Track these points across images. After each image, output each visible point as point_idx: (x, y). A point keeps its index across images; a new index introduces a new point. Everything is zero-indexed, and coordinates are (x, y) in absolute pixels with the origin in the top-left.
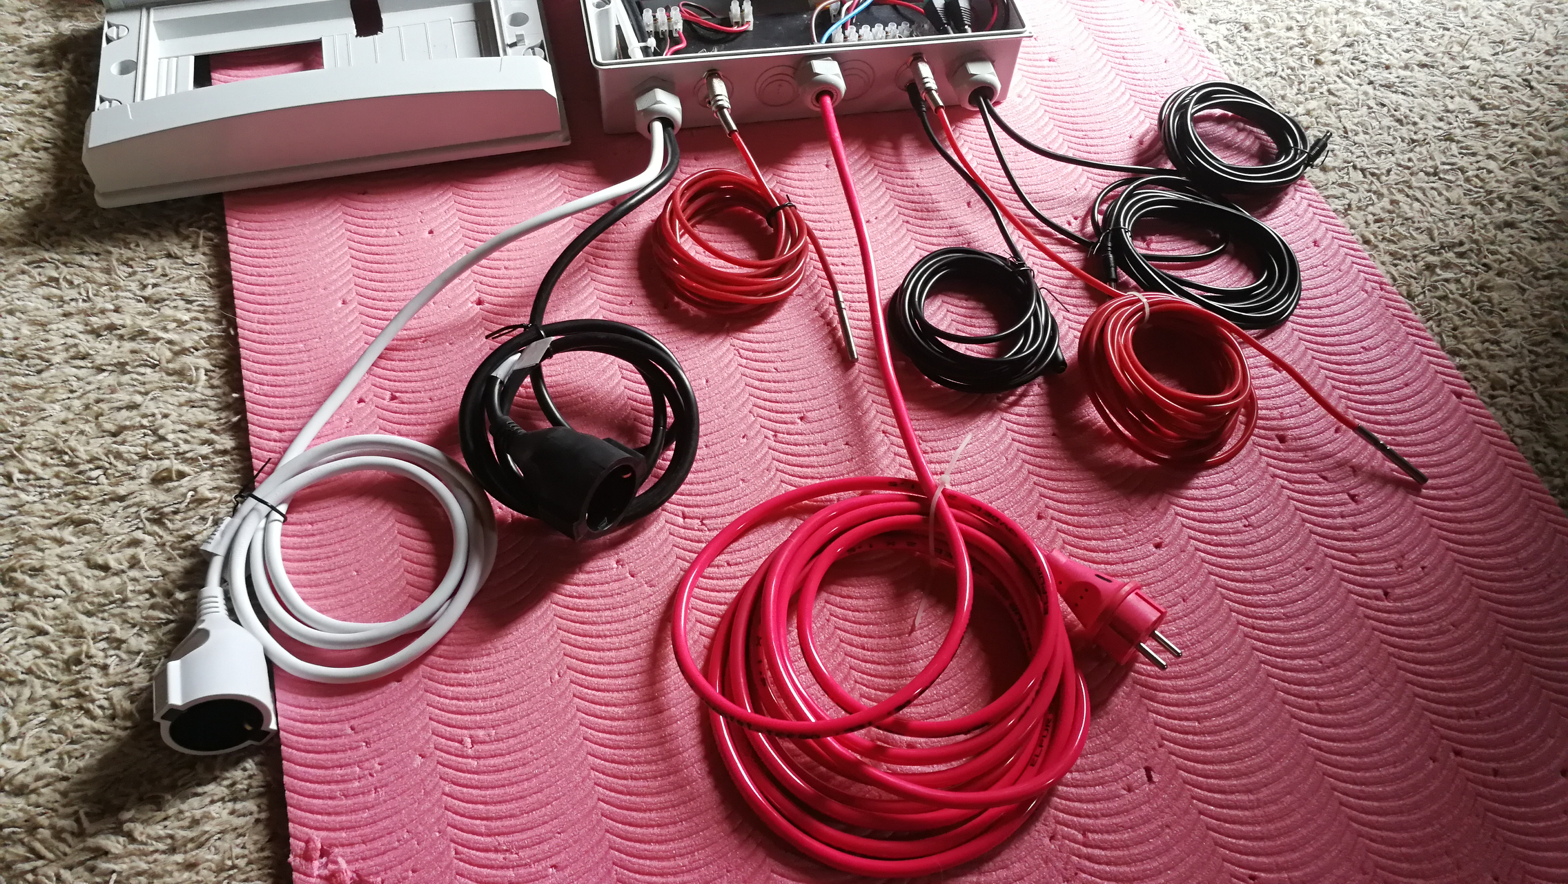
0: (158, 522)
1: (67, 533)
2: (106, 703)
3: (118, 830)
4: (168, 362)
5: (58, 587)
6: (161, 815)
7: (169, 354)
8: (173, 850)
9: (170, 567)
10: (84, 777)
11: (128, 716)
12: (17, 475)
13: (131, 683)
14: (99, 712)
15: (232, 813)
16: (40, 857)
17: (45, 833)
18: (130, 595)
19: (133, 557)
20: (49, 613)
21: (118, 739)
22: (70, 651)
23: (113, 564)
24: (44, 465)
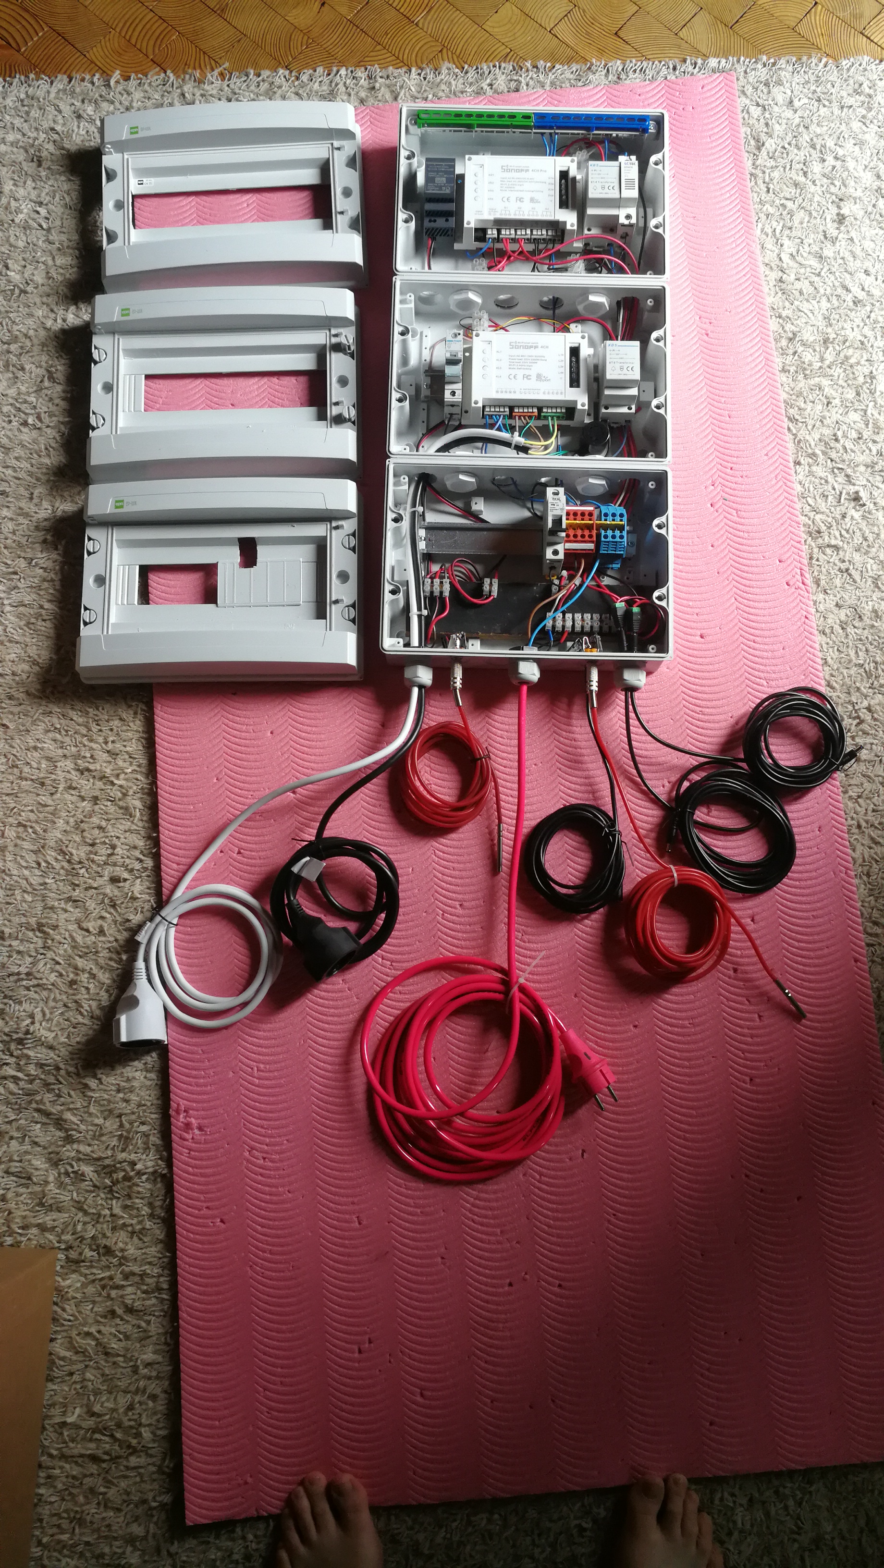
0: (114, 906)
1: (69, 906)
2: (88, 1009)
3: (95, 1076)
4: (120, 800)
5: (65, 939)
6: (113, 1073)
7: (120, 795)
8: (119, 1091)
9: (119, 937)
10: (80, 1046)
11: (98, 1018)
12: (43, 864)
13: (100, 1000)
14: (86, 1013)
15: (145, 1077)
16: (61, 1083)
17: (62, 1072)
18: (100, 949)
19: (101, 927)
20: (61, 952)
21: (95, 1030)
22: (72, 976)
23: (91, 929)
24: (56, 859)
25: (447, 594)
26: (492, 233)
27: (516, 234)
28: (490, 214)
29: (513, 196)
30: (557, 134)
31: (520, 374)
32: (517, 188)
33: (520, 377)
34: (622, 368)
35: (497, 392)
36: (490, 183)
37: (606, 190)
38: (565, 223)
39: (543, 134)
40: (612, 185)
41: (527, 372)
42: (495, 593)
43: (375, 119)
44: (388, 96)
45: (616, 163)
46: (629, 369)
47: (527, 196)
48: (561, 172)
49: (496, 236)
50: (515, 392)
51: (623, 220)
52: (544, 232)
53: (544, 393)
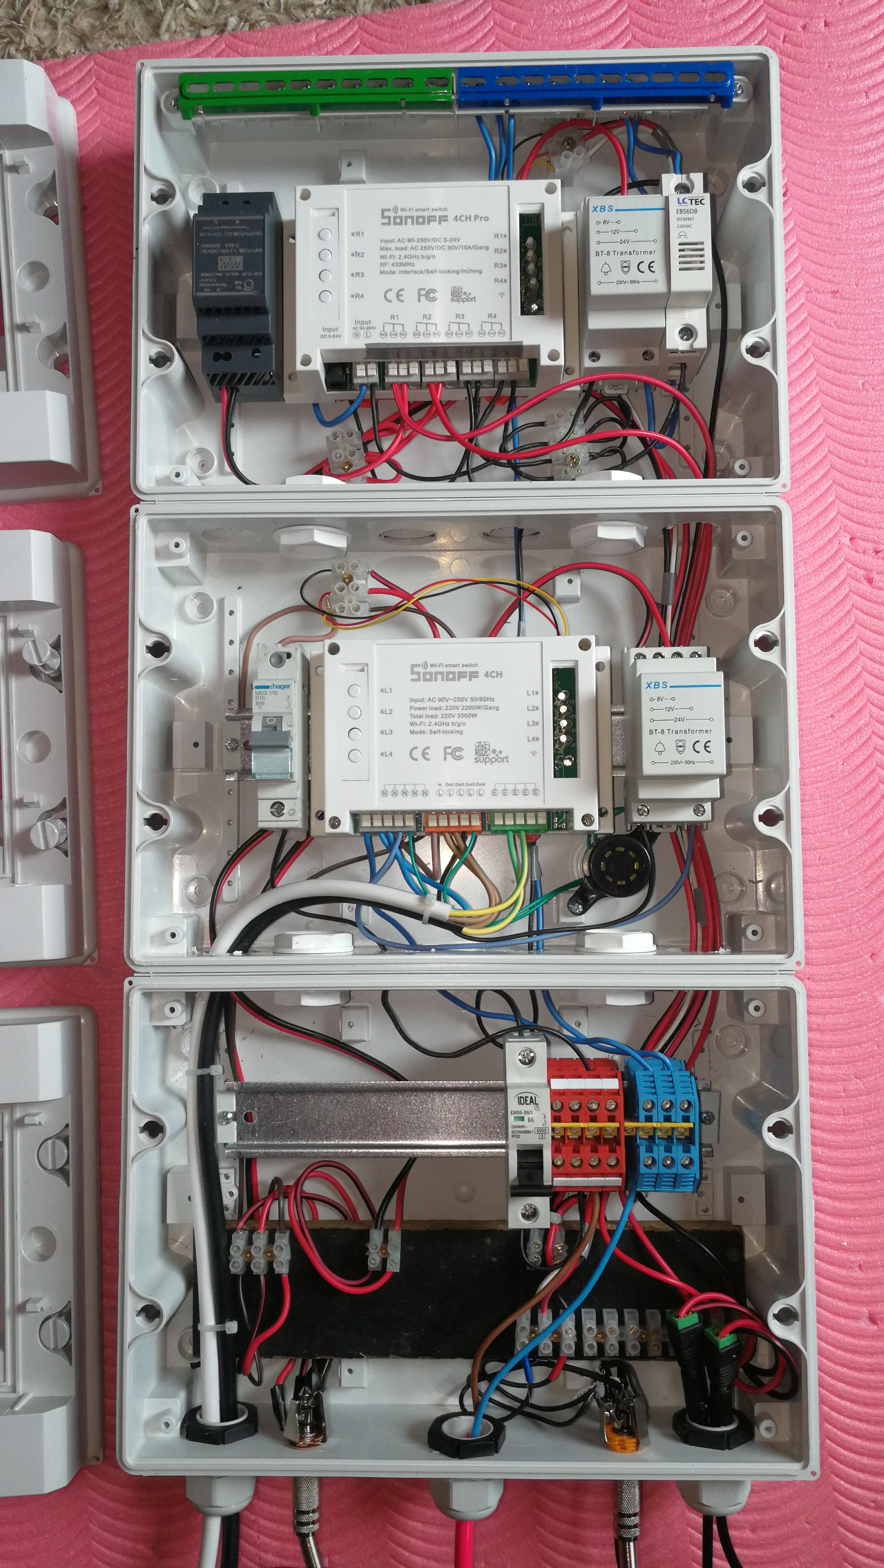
25: (282, 1268)
26: (366, 373)
27: (422, 373)
28: (357, 335)
29: (411, 284)
30: (512, 116)
31: (437, 743)
32: (420, 264)
33: (436, 753)
34: (680, 747)
35: (384, 793)
36: (355, 254)
37: (634, 274)
38: (536, 348)
39: (479, 118)
40: (647, 259)
41: (453, 741)
42: (394, 1266)
43: (107, 83)
44: (140, 26)
45: (653, 200)
46: (700, 747)
47: (442, 285)
48: (523, 217)
49: (376, 380)
50: (425, 793)
51: (674, 342)
52: (489, 368)
53: (494, 793)
